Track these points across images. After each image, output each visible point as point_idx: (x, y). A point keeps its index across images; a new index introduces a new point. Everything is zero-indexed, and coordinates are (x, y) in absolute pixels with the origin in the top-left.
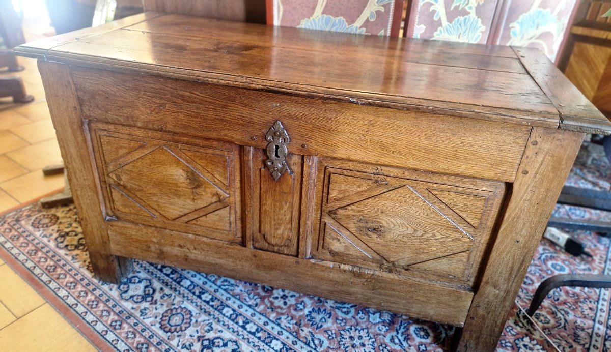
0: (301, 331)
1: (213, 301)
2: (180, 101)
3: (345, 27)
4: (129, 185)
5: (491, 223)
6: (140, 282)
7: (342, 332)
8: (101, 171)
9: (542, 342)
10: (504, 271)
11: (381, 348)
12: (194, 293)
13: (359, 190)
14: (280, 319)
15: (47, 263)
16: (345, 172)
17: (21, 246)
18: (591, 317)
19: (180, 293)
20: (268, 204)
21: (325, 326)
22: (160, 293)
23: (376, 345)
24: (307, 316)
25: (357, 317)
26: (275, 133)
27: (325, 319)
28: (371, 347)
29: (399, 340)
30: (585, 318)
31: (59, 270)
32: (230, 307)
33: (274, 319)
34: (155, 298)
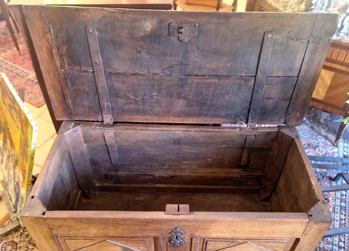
2: (118, 225)
13: (223, 245)
16: (215, 240)
26: (176, 232)
30: (328, 243)
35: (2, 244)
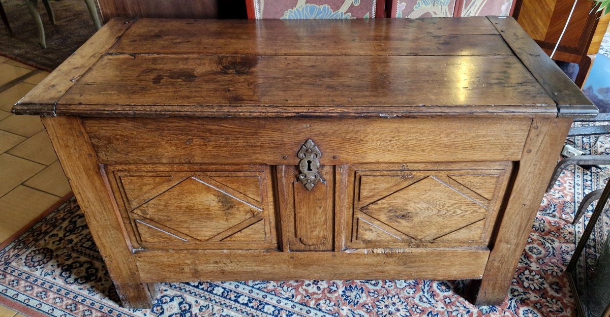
0: (341, 310)
1: (251, 302)
2: (208, 134)
3: (330, 14)
4: (156, 218)
5: (502, 194)
6: (172, 300)
7: (377, 303)
8: (122, 209)
9: (539, 271)
10: (514, 230)
11: (414, 309)
12: (230, 299)
14: (319, 304)
15: (64, 303)
16: (375, 173)
17: (26, 291)
18: (572, 240)
19: (216, 302)
20: (303, 211)
21: (361, 301)
22: (196, 306)
23: (409, 307)
24: (342, 295)
25: (386, 286)
26: (307, 151)
27: (359, 295)
28: (406, 310)
29: (427, 299)
31: (81, 307)
32: (269, 304)
33: (314, 305)
34: (193, 313)
35: (28, 252)
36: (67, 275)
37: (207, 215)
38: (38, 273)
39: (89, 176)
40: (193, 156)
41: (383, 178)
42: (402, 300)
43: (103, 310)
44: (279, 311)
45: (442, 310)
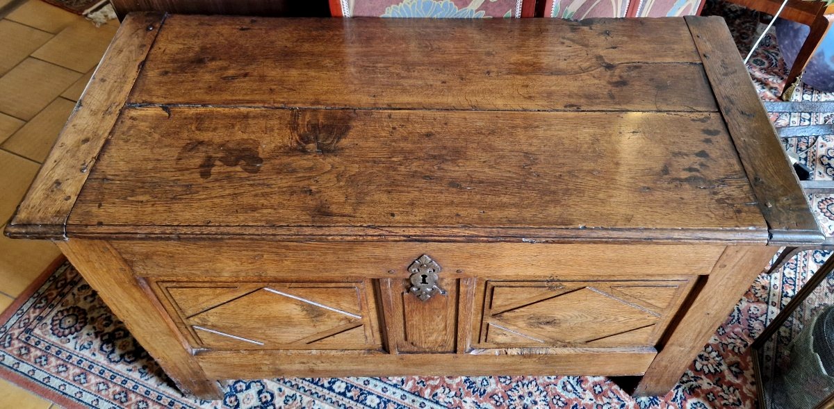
0: (463, 403)
1: (349, 391)
2: (284, 251)
3: (454, 12)
4: (220, 324)
5: (680, 301)
6: (248, 387)
7: (509, 393)
8: (174, 315)
10: (691, 335)
11: (555, 401)
12: (322, 386)
13: (529, 296)
14: (436, 394)
15: (111, 390)
16: (512, 284)
17: (59, 372)
18: (765, 298)
19: (305, 391)
20: (415, 319)
21: (489, 390)
22: (280, 396)
23: (548, 399)
24: (465, 381)
26: (421, 266)
27: (486, 380)
28: (544, 403)
29: (572, 386)
30: (758, 301)
31: (132, 396)
32: (373, 394)
33: (430, 395)
34: (277, 406)
35: (53, 314)
36: (110, 349)
37: (289, 322)
38: (70, 346)
39: (124, 290)
40: (265, 271)
41: (524, 289)
42: (541, 388)
43: (161, 402)
44: (385, 403)
45: (590, 402)
